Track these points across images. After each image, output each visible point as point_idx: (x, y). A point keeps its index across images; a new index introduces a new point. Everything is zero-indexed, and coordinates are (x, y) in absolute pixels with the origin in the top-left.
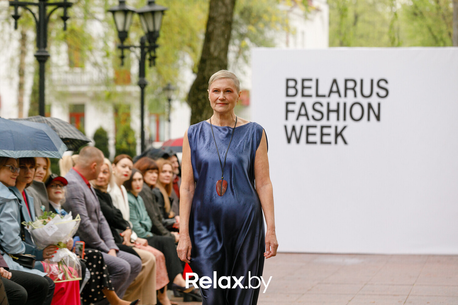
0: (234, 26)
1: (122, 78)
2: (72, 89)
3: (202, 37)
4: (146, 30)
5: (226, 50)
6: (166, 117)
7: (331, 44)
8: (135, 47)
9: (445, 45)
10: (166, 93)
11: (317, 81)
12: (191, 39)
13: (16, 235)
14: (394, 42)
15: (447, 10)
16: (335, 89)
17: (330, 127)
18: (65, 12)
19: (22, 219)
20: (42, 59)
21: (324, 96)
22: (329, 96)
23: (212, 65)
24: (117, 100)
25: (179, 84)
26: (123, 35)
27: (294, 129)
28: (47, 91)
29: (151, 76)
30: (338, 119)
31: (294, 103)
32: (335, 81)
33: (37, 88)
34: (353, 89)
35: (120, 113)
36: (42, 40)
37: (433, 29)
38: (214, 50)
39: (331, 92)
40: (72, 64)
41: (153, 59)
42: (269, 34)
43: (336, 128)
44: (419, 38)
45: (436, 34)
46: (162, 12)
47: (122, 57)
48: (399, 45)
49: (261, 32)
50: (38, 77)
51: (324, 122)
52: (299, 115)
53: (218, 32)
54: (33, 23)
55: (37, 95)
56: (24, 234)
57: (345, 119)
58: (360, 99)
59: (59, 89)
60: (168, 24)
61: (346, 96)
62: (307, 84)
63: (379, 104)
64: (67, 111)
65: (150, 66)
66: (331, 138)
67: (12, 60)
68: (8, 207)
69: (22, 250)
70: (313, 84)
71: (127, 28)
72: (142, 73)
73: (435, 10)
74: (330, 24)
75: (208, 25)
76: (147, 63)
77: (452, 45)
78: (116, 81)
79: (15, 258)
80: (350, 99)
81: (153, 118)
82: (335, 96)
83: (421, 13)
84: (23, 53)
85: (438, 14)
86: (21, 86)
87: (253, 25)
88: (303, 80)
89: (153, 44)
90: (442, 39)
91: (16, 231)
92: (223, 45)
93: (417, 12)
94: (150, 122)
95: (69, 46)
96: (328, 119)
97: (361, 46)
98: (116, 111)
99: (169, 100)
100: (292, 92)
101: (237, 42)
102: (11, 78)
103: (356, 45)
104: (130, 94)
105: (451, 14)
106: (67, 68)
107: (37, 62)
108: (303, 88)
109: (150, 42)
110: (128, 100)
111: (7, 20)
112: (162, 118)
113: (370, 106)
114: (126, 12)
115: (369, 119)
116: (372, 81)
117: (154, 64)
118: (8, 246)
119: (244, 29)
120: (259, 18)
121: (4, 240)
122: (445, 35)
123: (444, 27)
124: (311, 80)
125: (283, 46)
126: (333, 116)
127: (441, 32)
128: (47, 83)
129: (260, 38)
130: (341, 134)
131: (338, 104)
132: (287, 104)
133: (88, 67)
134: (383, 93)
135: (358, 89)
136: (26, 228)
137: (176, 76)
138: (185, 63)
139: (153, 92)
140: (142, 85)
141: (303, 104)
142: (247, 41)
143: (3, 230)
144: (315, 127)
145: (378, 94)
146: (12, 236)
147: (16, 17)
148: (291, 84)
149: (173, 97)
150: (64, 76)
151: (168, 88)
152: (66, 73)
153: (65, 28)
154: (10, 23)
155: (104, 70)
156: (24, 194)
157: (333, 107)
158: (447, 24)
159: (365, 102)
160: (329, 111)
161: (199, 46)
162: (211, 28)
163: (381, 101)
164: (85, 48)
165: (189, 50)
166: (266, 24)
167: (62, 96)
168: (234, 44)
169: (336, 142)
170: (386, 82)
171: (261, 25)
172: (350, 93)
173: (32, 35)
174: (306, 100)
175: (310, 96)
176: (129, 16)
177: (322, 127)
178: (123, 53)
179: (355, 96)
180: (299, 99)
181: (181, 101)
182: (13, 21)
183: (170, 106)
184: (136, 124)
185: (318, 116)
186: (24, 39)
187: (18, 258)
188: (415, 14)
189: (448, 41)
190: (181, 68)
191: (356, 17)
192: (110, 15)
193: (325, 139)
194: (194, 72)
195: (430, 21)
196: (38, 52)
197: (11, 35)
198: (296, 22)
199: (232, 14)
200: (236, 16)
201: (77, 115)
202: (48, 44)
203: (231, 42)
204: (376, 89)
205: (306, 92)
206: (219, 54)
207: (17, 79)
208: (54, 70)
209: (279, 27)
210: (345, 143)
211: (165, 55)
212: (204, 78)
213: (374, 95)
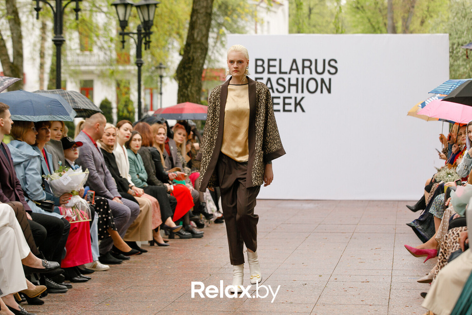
0: (213, 17)
1: (123, 59)
2: (83, 68)
3: (187, 26)
4: (142, 20)
5: (207, 37)
6: (159, 90)
7: (291, 31)
8: (134, 33)
9: (381, 32)
10: (159, 71)
11: (280, 60)
12: (179, 28)
13: (39, 186)
14: (338, 30)
15: (383, 4)
16: (294, 67)
17: (291, 98)
18: (77, 5)
19: (43, 173)
20: (59, 43)
21: (286, 73)
22: (290, 73)
23: (195, 48)
24: (119, 77)
25: (169, 64)
26: (123, 24)
28: (63, 70)
29: (147, 57)
30: (297, 92)
31: (262, 79)
32: (294, 61)
33: (55, 68)
34: (309, 67)
35: (122, 87)
36: (59, 28)
37: (372, 20)
38: (197, 37)
39: (291, 69)
40: (83, 48)
41: (148, 43)
42: (241, 23)
43: (296, 98)
44: (361, 28)
45: (374, 24)
46: (155, 5)
47: (123, 42)
48: (342, 33)
49: (235, 22)
50: (55, 58)
51: (286, 94)
53: (200, 21)
54: (52, 14)
55: (55, 73)
56: (45, 185)
57: (302, 92)
58: (315, 75)
59: (72, 68)
60: (160, 15)
61: (303, 73)
62: (272, 63)
63: (330, 80)
64: (79, 86)
65: (146, 49)
66: (292, 107)
67: (35, 45)
68: (33, 163)
69: (43, 197)
70: (277, 63)
71: (127, 19)
72: (139, 54)
73: (373, 5)
74: (289, 16)
75: (192, 16)
76: (143, 46)
77: (387, 32)
78: (118, 62)
79: (38, 203)
80: (307, 75)
81: (148, 91)
82: (294, 73)
83: (362, 7)
84: (43, 39)
85: (375, 8)
86: (42, 66)
87: (228, 16)
88: (269, 60)
89: (148, 31)
90: (378, 28)
91: (38, 182)
92: (204, 32)
93: (359, 6)
94: (145, 94)
95: (80, 33)
96: (289, 92)
97: (314, 33)
98: (118, 85)
99: (161, 77)
100: (260, 69)
101: (215, 30)
102: (33, 59)
103: (310, 32)
104: (129, 72)
105: (386, 8)
106: (78, 51)
107: (55, 46)
108: (269, 66)
109: (145, 29)
110: (128, 77)
111: (31, 11)
112: (155, 91)
113: (323, 81)
114: (126, 5)
115: (322, 92)
116: (324, 61)
117: (149, 48)
118: (32, 194)
119: (221, 20)
120: (234, 10)
121: (28, 189)
122: (381, 25)
123: (381, 19)
124: (275, 60)
125: (253, 32)
126: (293, 89)
127: (378, 22)
128: (62, 64)
129: (235, 26)
130: (299, 104)
131: (297, 79)
133: (95, 50)
134: (333, 70)
135: (313, 67)
136: (45, 179)
137: (166, 57)
138: (173, 47)
139: (148, 71)
140: (139, 64)
141: (269, 80)
142: (224, 29)
143: (28, 181)
144: (279, 98)
145: (329, 71)
146: (36, 186)
147: (38, 9)
148: (260, 63)
149: (164, 74)
150: (76, 58)
151: (160, 67)
152: (78, 55)
153: (77, 18)
154: (33, 15)
155: (108, 53)
156: (44, 151)
157: (293, 81)
158: (383, 16)
159: (318, 78)
160: (290, 85)
161: (185, 33)
162: (195, 18)
163: (332, 77)
164: (93, 35)
165: (177, 36)
166: (239, 16)
167: (75, 73)
168: (213, 32)
169: (296, 111)
170: (336, 62)
171: (235, 16)
172: (307, 71)
173: (50, 24)
174: (271, 76)
175: (275, 73)
176: (129, 8)
177: (285, 98)
178: (123, 38)
179: (311, 73)
180: (265, 76)
181: (170, 78)
182: (35, 13)
183: (161, 82)
184: (134, 97)
185: (281, 89)
186: (44, 27)
187: (41, 204)
188: (358, 8)
189: (384, 29)
190: (171, 51)
191: (310, 10)
192: (114, 8)
193: (287, 107)
194: (180, 54)
195: (369, 14)
196: (55, 37)
197: (33, 25)
198: (262, 14)
199: (211, 7)
200: (215, 9)
201: (87, 89)
202: (64, 32)
203: (211, 30)
204: (327, 67)
205: (272, 69)
206: (201, 39)
207: (38, 61)
208: (68, 53)
209: (249, 18)
210: (303, 111)
211: (157, 40)
212: (189, 58)
213: (326, 71)
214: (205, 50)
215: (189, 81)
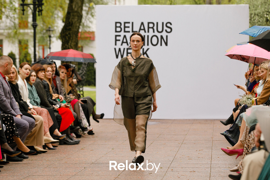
7: (140, 3)
8: (30, 4)
11: (133, 23)
16: (142, 28)
22: (139, 31)
23: (73, 15)
25: (55, 28)
27: (120, 50)
31: (120, 36)
32: (142, 23)
34: (153, 28)
38: (75, 8)
39: (140, 29)
41: (41, 11)
43: (143, 49)
47: (23, 10)
52: (123, 42)
57: (148, 45)
58: (156, 33)
61: (148, 32)
62: (127, 25)
65: (39, 15)
70: (130, 25)
72: (34, 19)
78: (20, 26)
80: (151, 33)
81: (41, 47)
82: (142, 32)
88: (125, 23)
89: (40, 3)
92: (80, 5)
94: (39, 49)
98: (20, 43)
99: (50, 37)
100: (118, 29)
104: (27, 34)
108: (125, 27)
109: (38, 2)
112: (46, 47)
113: (162, 37)
115: (161, 45)
116: (163, 23)
117: (41, 15)
124: (129, 23)
125: (113, 4)
130: (146, 53)
132: (116, 36)
134: (169, 30)
135: (155, 28)
138: (58, 17)
139: (41, 33)
140: (35, 26)
141: (125, 36)
145: (166, 31)
148: (118, 25)
149: (52, 35)
151: (49, 30)
159: (159, 35)
163: (168, 34)
165: (61, 9)
170: (171, 24)
172: (151, 30)
174: (126, 34)
175: (129, 32)
180: (122, 34)
181: (56, 38)
183: (50, 40)
184: (31, 50)
190: (56, 19)
194: (63, 22)
204: (165, 28)
205: (127, 29)
206: (78, 9)
212: (70, 23)
213: (164, 31)
214: (80, 17)
215: (69, 38)
